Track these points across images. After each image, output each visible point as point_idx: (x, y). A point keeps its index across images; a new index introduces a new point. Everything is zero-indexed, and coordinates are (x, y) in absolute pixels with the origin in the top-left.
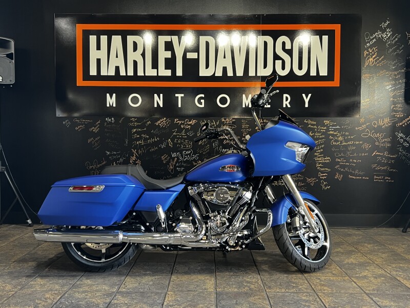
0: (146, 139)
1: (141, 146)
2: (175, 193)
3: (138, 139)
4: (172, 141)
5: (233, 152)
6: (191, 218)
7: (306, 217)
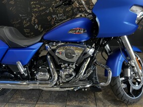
0: (38, 8)
1: (36, 12)
2: (35, 50)
3: (34, 8)
4: (52, 8)
5: (81, 15)
6: (48, 68)
7: (135, 68)
